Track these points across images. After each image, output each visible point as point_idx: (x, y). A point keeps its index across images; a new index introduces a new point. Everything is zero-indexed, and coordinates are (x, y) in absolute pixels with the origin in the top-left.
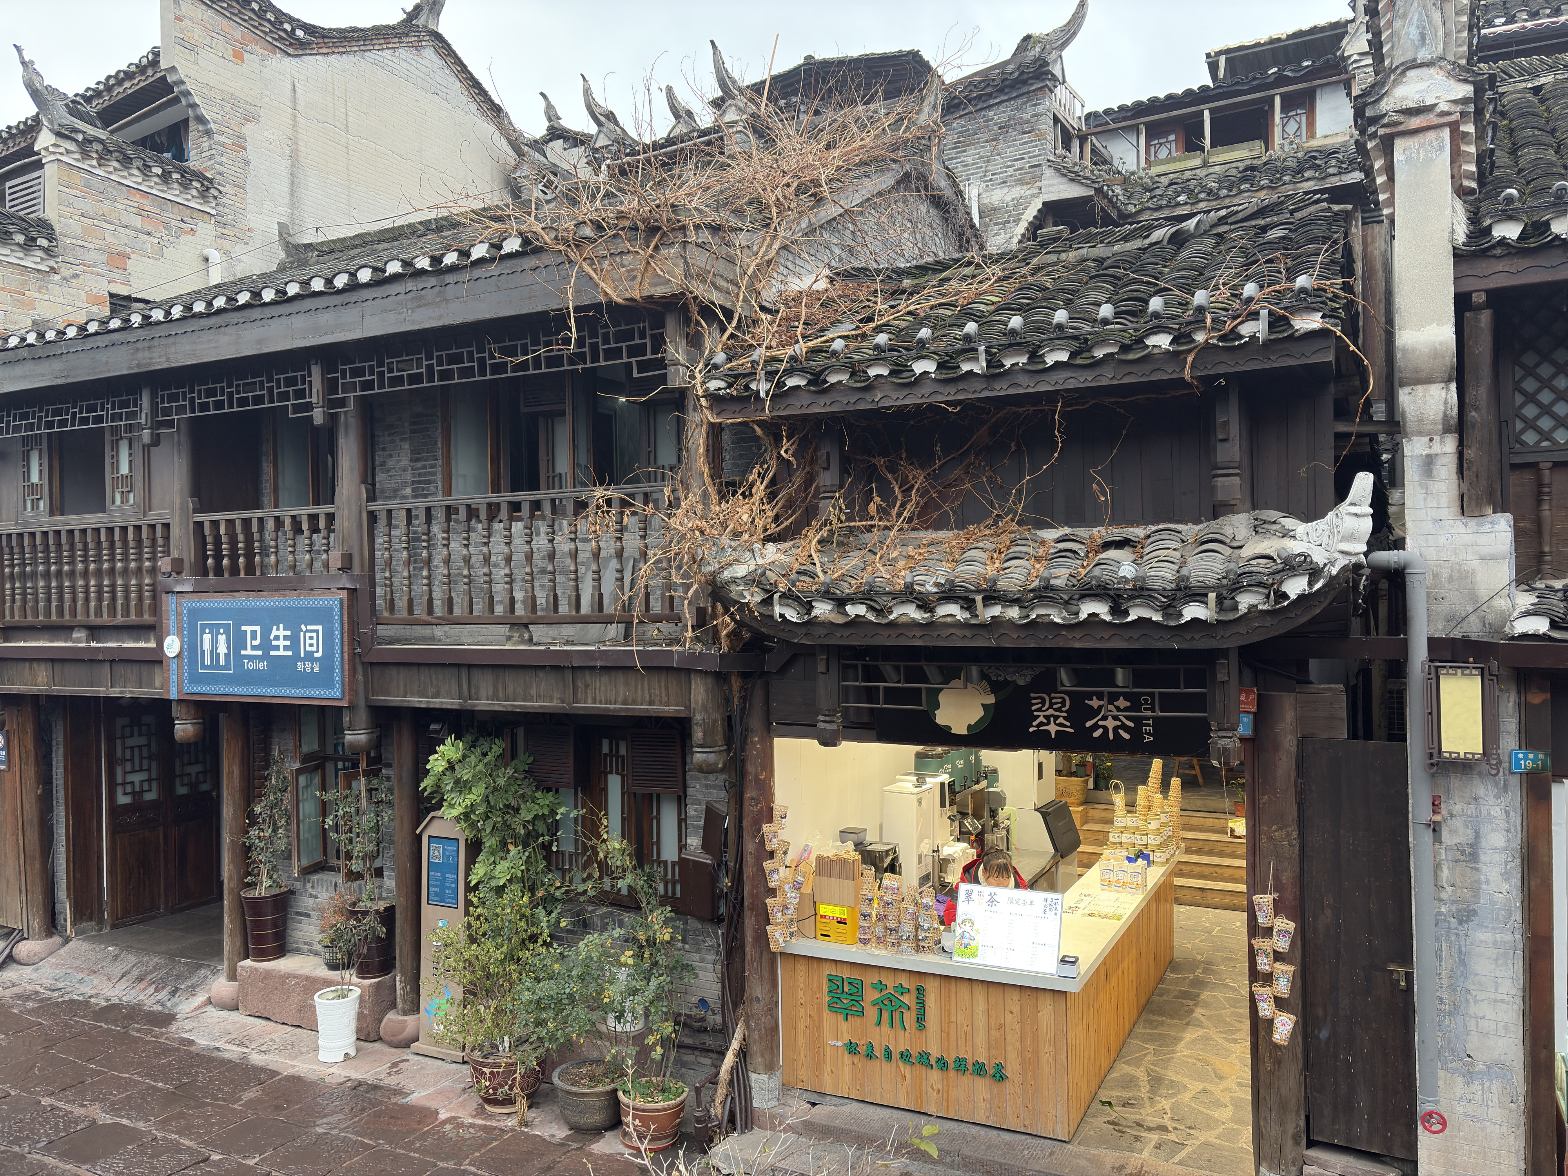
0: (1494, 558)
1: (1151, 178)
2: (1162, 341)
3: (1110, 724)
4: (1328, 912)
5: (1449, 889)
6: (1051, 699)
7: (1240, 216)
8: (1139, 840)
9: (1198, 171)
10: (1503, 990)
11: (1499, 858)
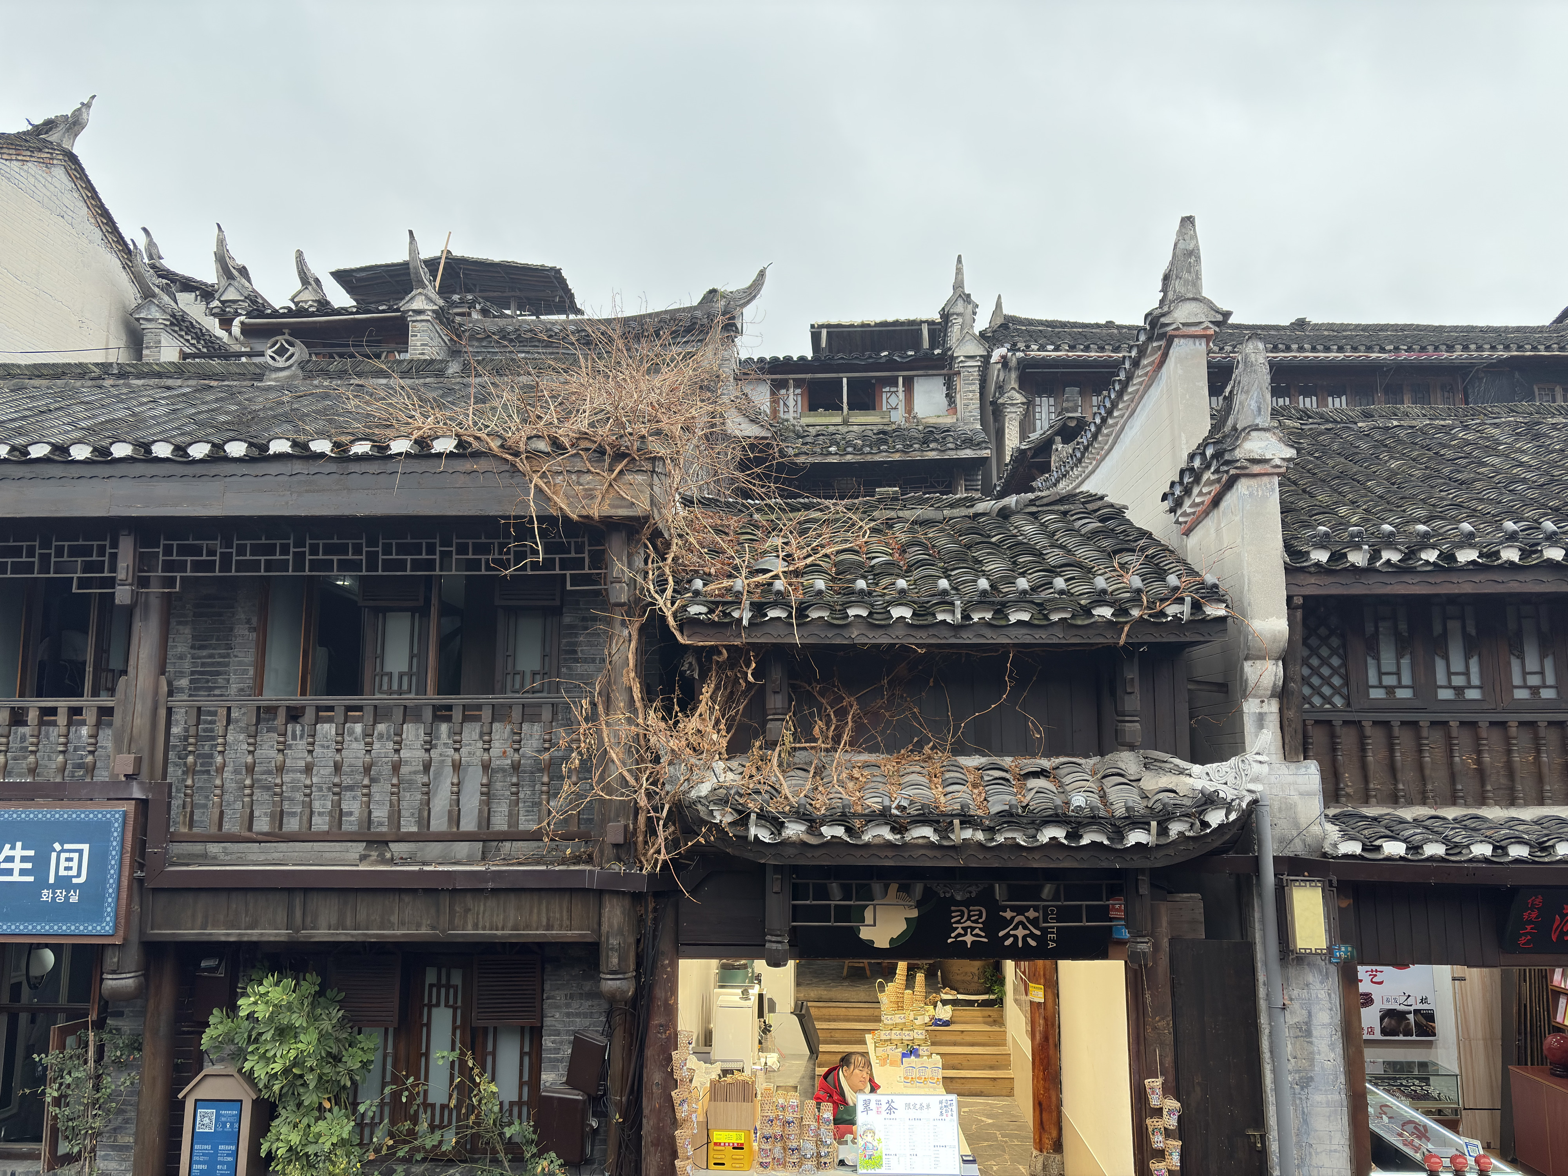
0: (1308, 794)
1: (802, 427)
2: (1106, 612)
3: (1020, 932)
4: (1198, 1089)
5: (1293, 1061)
6: (970, 911)
7: (1045, 501)
8: (907, 1036)
9: (840, 428)
10: (1335, 1141)
11: (1326, 1032)
